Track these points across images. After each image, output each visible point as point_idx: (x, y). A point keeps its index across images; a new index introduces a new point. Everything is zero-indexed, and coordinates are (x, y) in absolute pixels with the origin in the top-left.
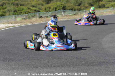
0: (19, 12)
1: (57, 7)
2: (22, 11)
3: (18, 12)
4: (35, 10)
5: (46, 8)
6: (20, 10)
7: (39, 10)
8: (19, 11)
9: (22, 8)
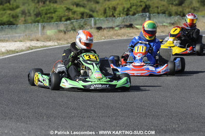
0: (46, 16)
1: (131, 7)
2: (53, 15)
3: (44, 18)
4: (82, 14)
5: (107, 9)
6: (49, 13)
7: (91, 13)
8: (46, 14)
9: (54, 9)
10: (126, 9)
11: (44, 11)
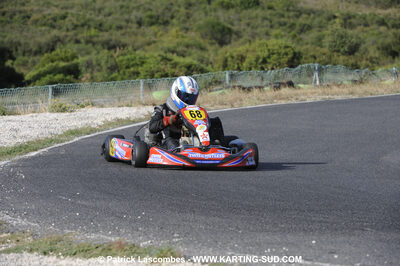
0: (127, 70)
1: (269, 57)
2: (140, 68)
3: (124, 73)
4: (189, 67)
5: (229, 59)
7: (203, 66)
8: (128, 67)
9: (140, 58)
10: (261, 60)
11: (124, 62)
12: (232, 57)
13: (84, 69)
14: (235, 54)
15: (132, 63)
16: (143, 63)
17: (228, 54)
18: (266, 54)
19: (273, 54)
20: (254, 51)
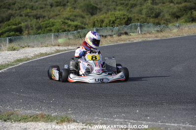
1: (116, 20)
2: (52, 28)
3: (44, 31)
5: (96, 22)
8: (46, 27)
9: (52, 23)
10: (111, 22)
11: (44, 25)
12: (97, 21)
13: (24, 29)
14: (99, 19)
15: (48, 25)
16: (53, 25)
17: (95, 20)
18: (114, 19)
19: (118, 19)
20: (108, 18)
